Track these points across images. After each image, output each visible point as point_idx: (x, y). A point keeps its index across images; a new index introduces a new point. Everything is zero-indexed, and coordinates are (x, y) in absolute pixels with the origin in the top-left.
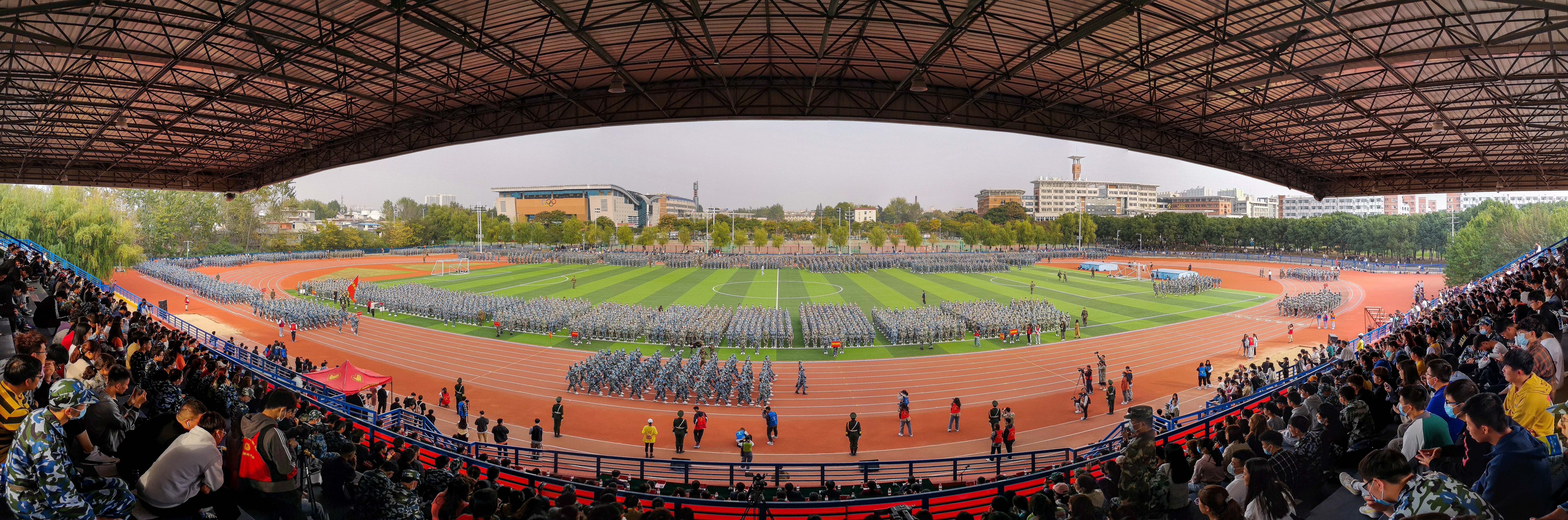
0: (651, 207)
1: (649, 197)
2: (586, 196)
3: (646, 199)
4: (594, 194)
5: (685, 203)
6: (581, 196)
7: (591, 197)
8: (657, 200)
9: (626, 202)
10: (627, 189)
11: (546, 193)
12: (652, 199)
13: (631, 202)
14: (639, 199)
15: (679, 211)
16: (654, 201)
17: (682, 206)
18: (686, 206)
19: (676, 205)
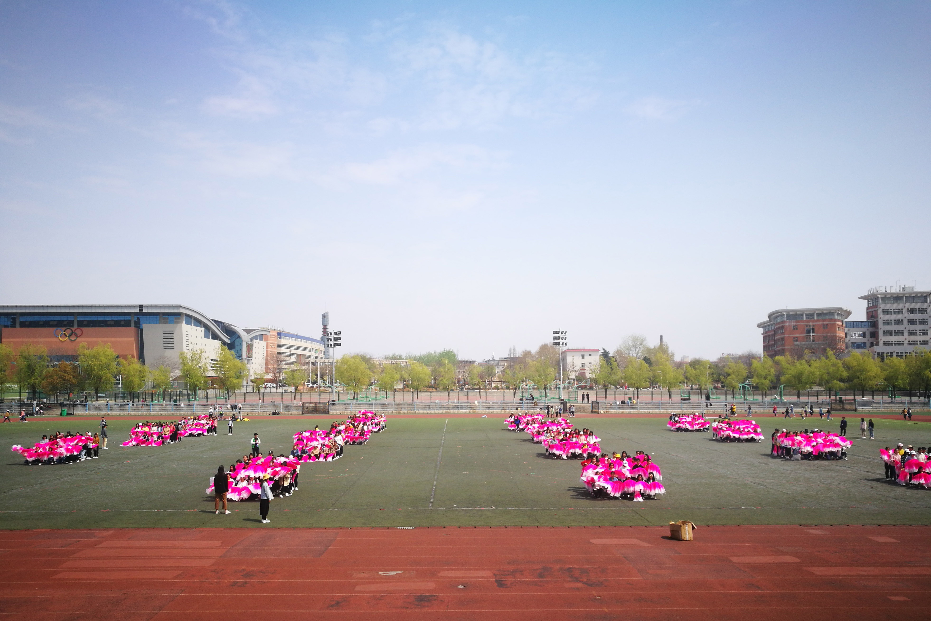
0: (250, 347)
1: (248, 331)
2: (138, 325)
3: (243, 334)
4: (151, 322)
5: (308, 344)
6: (127, 324)
7: (146, 328)
8: (261, 337)
9: (206, 336)
10: (211, 317)
11: (64, 318)
12: (253, 335)
13: (215, 337)
14: (229, 331)
15: (299, 356)
16: (256, 337)
17: (304, 349)
18: (308, 349)
19: (294, 347)
